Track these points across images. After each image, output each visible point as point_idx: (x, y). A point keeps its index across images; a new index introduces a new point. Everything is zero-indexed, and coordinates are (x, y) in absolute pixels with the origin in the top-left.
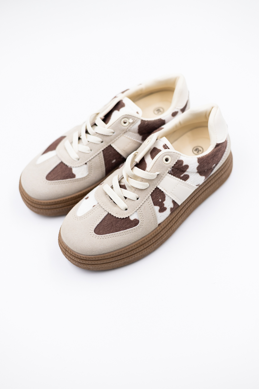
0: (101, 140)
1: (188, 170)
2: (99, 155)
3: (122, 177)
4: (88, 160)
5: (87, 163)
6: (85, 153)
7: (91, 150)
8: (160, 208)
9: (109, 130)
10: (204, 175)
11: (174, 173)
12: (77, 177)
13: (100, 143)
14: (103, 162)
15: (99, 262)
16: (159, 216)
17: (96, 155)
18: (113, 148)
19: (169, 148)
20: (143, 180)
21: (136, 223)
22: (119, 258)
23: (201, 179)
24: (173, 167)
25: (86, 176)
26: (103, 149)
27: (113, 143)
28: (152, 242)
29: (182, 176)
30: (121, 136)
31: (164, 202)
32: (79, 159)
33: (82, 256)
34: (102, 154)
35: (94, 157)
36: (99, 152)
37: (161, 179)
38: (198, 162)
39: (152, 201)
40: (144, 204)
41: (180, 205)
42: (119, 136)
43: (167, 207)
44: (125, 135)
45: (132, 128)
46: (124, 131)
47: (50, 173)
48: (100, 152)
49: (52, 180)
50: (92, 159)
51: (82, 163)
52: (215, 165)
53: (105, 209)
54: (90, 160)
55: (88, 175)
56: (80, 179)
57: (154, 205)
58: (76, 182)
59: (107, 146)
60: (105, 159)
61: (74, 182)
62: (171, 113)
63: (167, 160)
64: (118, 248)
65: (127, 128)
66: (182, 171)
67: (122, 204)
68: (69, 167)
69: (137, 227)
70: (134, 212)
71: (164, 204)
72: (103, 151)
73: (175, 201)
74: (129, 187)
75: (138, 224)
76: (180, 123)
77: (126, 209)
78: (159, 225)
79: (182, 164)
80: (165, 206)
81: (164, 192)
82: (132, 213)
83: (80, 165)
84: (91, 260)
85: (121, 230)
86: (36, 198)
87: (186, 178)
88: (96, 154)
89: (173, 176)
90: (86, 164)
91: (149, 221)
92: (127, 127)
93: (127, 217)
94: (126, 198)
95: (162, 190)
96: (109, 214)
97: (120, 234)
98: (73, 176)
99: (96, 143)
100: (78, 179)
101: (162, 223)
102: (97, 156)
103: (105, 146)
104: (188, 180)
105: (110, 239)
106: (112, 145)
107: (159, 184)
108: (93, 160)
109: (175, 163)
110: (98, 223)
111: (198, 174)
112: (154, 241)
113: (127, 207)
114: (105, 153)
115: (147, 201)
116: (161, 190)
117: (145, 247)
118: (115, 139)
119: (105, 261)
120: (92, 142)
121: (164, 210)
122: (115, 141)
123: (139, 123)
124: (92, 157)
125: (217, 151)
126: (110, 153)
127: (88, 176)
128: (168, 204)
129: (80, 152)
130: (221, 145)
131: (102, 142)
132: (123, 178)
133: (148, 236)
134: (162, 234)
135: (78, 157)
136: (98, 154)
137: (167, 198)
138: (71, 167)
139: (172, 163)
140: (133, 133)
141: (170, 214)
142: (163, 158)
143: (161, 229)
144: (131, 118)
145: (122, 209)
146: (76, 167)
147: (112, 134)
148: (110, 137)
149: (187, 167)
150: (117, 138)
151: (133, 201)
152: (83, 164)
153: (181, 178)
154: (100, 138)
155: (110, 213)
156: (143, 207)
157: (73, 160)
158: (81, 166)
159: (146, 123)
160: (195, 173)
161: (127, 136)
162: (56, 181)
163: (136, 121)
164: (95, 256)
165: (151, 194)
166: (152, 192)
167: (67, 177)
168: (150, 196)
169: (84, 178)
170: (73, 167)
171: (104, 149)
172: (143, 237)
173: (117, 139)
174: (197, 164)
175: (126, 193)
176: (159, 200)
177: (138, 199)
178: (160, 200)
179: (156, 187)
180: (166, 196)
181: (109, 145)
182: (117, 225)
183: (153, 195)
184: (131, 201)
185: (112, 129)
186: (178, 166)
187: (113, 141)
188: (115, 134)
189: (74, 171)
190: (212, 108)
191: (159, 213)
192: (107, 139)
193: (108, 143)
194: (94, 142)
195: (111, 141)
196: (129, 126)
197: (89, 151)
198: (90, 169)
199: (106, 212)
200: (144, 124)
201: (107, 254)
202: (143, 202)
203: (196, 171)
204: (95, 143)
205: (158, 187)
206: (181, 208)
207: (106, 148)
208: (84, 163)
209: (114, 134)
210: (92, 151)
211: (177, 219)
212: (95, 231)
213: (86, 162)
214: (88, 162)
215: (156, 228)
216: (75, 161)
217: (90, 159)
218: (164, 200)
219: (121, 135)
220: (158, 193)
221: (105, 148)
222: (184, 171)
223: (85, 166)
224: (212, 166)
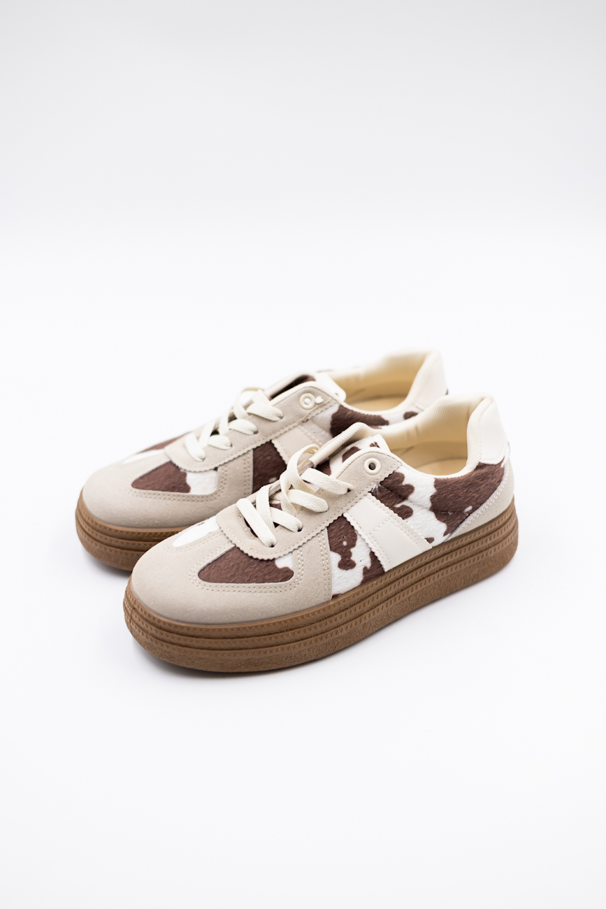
0: (254, 427)
1: (411, 497)
2: (244, 457)
3: (278, 489)
4: (222, 463)
5: (219, 469)
6: (218, 448)
7: (231, 446)
8: (342, 560)
9: (274, 408)
10: (444, 522)
11: (383, 497)
12: (193, 492)
13: (252, 433)
14: (251, 473)
15: (194, 642)
16: (338, 576)
17: (239, 456)
18: (276, 449)
19: (378, 447)
20: (321, 493)
21: (287, 574)
22: (238, 643)
23: (438, 530)
24: (381, 483)
25: (212, 495)
26: (255, 446)
27: (276, 438)
28: (313, 631)
29: (398, 506)
30: (294, 427)
31: (352, 550)
32: (204, 459)
33: (162, 619)
34: (251, 455)
35: (234, 459)
36: (245, 451)
37: (355, 501)
38: (435, 486)
39: (327, 541)
40: (309, 542)
41: (386, 570)
42: (291, 426)
43: (356, 563)
44: (302, 428)
45: (320, 416)
46: (301, 417)
47: (142, 478)
48: (249, 451)
49: (143, 489)
50: (230, 461)
51: (208, 466)
52: (470, 508)
53: (230, 539)
54: (225, 463)
55: (216, 493)
56: (198, 497)
57: (331, 549)
58: (188, 502)
59: (264, 442)
60: (255, 470)
61: (184, 500)
62: (403, 413)
63: (372, 467)
64: (240, 619)
65: (310, 414)
66: (400, 496)
67: (266, 534)
68: (182, 471)
69: (287, 584)
70: (286, 552)
71: (350, 554)
72: (254, 449)
73: (376, 554)
74: (287, 506)
75: (291, 580)
76: (416, 428)
77: (272, 546)
78: (335, 597)
79: (402, 481)
80: (353, 558)
81: (356, 527)
82: (282, 554)
83: (203, 470)
84: (178, 634)
85: (253, 582)
86: (103, 518)
87: (405, 513)
88: (240, 453)
89: (379, 501)
90: (216, 469)
91: (313, 578)
92: (309, 411)
93: (271, 558)
94: (276, 525)
95: (352, 524)
96: (236, 549)
97: (250, 589)
98: (186, 489)
99: (244, 432)
100: (193, 496)
101: (342, 595)
102: (240, 458)
103: (260, 441)
104: (410, 520)
105: (228, 593)
106: (273, 442)
107: (349, 511)
108: (231, 465)
109: (387, 476)
110: (210, 560)
111: (432, 515)
112: (319, 630)
113: (274, 541)
114: (258, 456)
115: (317, 537)
116: (349, 522)
117: (298, 636)
118: (282, 431)
119: (207, 643)
120: (237, 429)
121: (348, 566)
122: (281, 435)
123: (334, 409)
124: (231, 458)
125: (477, 477)
126: (269, 458)
127: (216, 496)
128: (360, 556)
129: (210, 446)
130: (488, 467)
131: (256, 433)
132: (280, 490)
133: (306, 613)
134: (340, 621)
135: (203, 454)
136: (244, 454)
137: (359, 542)
138: (185, 470)
139: (381, 474)
140: (321, 430)
141: (363, 583)
142: (364, 461)
143: (337, 608)
144: (319, 395)
145: (263, 542)
146: (195, 472)
147: (277, 419)
148: (274, 423)
149: (410, 489)
150: (286, 429)
151: (290, 533)
152: (211, 470)
153: (396, 511)
154: (254, 423)
155: (237, 546)
156: (305, 547)
157: (193, 458)
158: (206, 471)
159: (349, 413)
160: (426, 510)
161: (306, 431)
162: (151, 491)
163: (330, 404)
164: (189, 625)
165: (328, 525)
166: (332, 522)
167: (173, 487)
168: (326, 530)
169: (207, 496)
170: (190, 471)
171: (258, 447)
172: (296, 612)
173: (285, 432)
174: (433, 491)
175: (278, 516)
176: (342, 542)
177: (299, 530)
178: (345, 543)
179: (340, 515)
180: (358, 537)
181: (268, 440)
182: (246, 571)
183: (332, 530)
184: (287, 531)
185: (280, 408)
186: (394, 482)
187: (278, 434)
188: (284, 419)
189: (190, 480)
190: (482, 400)
191: (339, 569)
192: (266, 427)
193: (267, 437)
194: (240, 430)
195: (274, 432)
196: (314, 411)
197: (227, 446)
198: (221, 482)
199: (230, 543)
200: (345, 414)
201: (214, 627)
202: (310, 537)
203: (429, 504)
204: (241, 432)
205: (345, 515)
206: (388, 580)
207: (262, 445)
208: (213, 467)
209: (282, 420)
210: (233, 447)
211: (376, 601)
212: (199, 574)
213: (217, 465)
214: (220, 465)
215: (327, 602)
216: (197, 461)
217: (226, 460)
218: (354, 545)
219: (296, 424)
220: (343, 528)
221: (259, 444)
222: (405, 498)
223: (214, 473)
224: (465, 508)
